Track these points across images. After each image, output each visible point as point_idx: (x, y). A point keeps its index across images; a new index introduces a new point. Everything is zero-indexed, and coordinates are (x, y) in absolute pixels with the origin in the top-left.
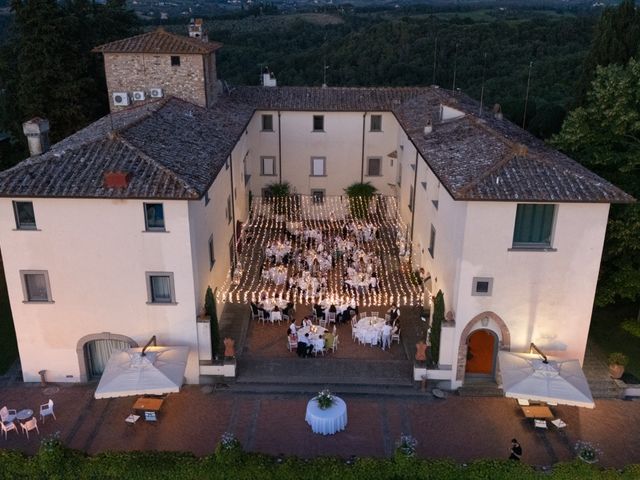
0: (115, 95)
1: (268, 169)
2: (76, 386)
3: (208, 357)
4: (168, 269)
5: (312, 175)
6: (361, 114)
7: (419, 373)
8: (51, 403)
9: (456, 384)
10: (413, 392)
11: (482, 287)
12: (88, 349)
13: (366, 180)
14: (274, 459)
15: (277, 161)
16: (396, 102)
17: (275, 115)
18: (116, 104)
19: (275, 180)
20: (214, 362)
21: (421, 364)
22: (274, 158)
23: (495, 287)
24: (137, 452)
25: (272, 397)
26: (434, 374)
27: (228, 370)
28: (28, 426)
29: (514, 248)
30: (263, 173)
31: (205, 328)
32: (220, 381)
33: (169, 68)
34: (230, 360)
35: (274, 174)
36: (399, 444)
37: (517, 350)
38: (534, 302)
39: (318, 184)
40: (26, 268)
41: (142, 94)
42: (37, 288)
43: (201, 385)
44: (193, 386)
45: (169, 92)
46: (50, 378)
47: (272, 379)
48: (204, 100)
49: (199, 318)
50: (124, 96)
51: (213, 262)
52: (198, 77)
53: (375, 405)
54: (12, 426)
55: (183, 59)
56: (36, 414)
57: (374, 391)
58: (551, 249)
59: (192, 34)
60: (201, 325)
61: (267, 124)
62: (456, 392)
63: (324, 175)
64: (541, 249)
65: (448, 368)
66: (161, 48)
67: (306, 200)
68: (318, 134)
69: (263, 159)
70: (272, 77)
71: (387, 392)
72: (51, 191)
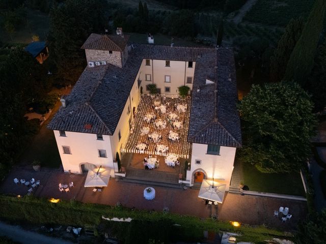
0: (89, 63)
1: (148, 79)
2: (79, 175)
3: (117, 171)
4: (104, 149)
5: (165, 82)
6: (185, 62)
7: (180, 181)
8: (72, 183)
9: (191, 185)
10: (178, 187)
11: (198, 162)
12: (82, 166)
13: (186, 85)
14: (131, 209)
15: (152, 76)
16: (199, 57)
17: (151, 60)
18: (90, 66)
19: (151, 83)
20: (119, 172)
21: (181, 179)
22: (151, 75)
23: (202, 162)
24: (95, 204)
25: (135, 184)
26: (184, 182)
27: (123, 175)
28: (67, 190)
29: (207, 154)
30: (146, 80)
31: (116, 164)
32: (121, 178)
33: (109, 54)
34: (124, 173)
35: (150, 81)
36: (164, 209)
37: (209, 179)
38: (214, 168)
39: (168, 85)
40: (64, 145)
41: (99, 63)
42: (67, 150)
43: (115, 178)
44: (113, 178)
45: (108, 62)
46: (72, 172)
47: (136, 178)
48: (121, 66)
49: (114, 161)
50: (92, 63)
51: (120, 137)
52: (119, 58)
53: (165, 190)
54: (63, 190)
55: (113, 52)
56: (69, 187)
57: (166, 185)
58: (219, 155)
59: (118, 33)
60: (115, 163)
61: (148, 63)
62: (191, 188)
63: (170, 82)
64: (216, 154)
65: (189, 181)
66: (105, 47)
67: (163, 90)
68: (167, 68)
69: (146, 75)
70: (152, 38)
71: (170, 186)
72: (70, 129)
